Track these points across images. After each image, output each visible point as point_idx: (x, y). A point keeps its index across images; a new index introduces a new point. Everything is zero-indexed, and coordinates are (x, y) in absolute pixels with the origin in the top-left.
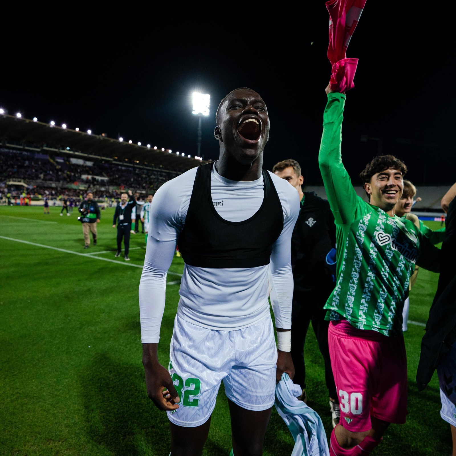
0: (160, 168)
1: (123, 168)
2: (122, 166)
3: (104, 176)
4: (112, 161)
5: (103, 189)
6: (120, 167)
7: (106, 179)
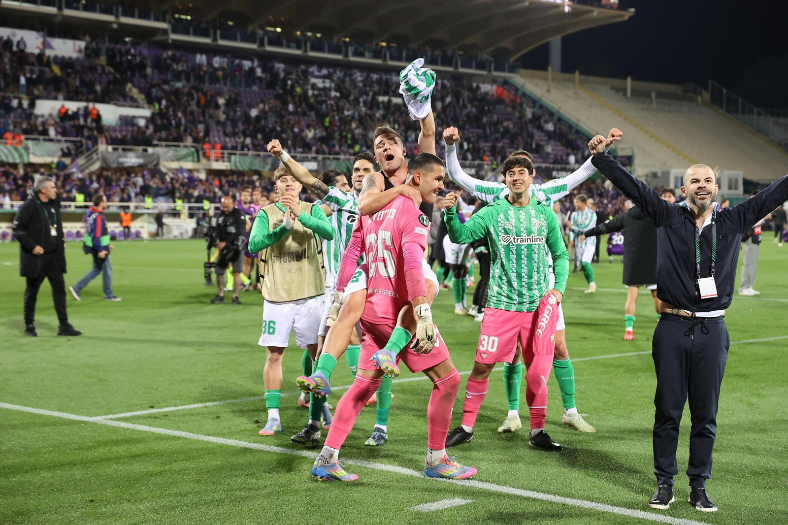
0: (377, 54)
1: (217, 61)
2: (211, 51)
3: (134, 104)
4: (165, 32)
5: (132, 159)
6: (201, 59)
7: (142, 114)
